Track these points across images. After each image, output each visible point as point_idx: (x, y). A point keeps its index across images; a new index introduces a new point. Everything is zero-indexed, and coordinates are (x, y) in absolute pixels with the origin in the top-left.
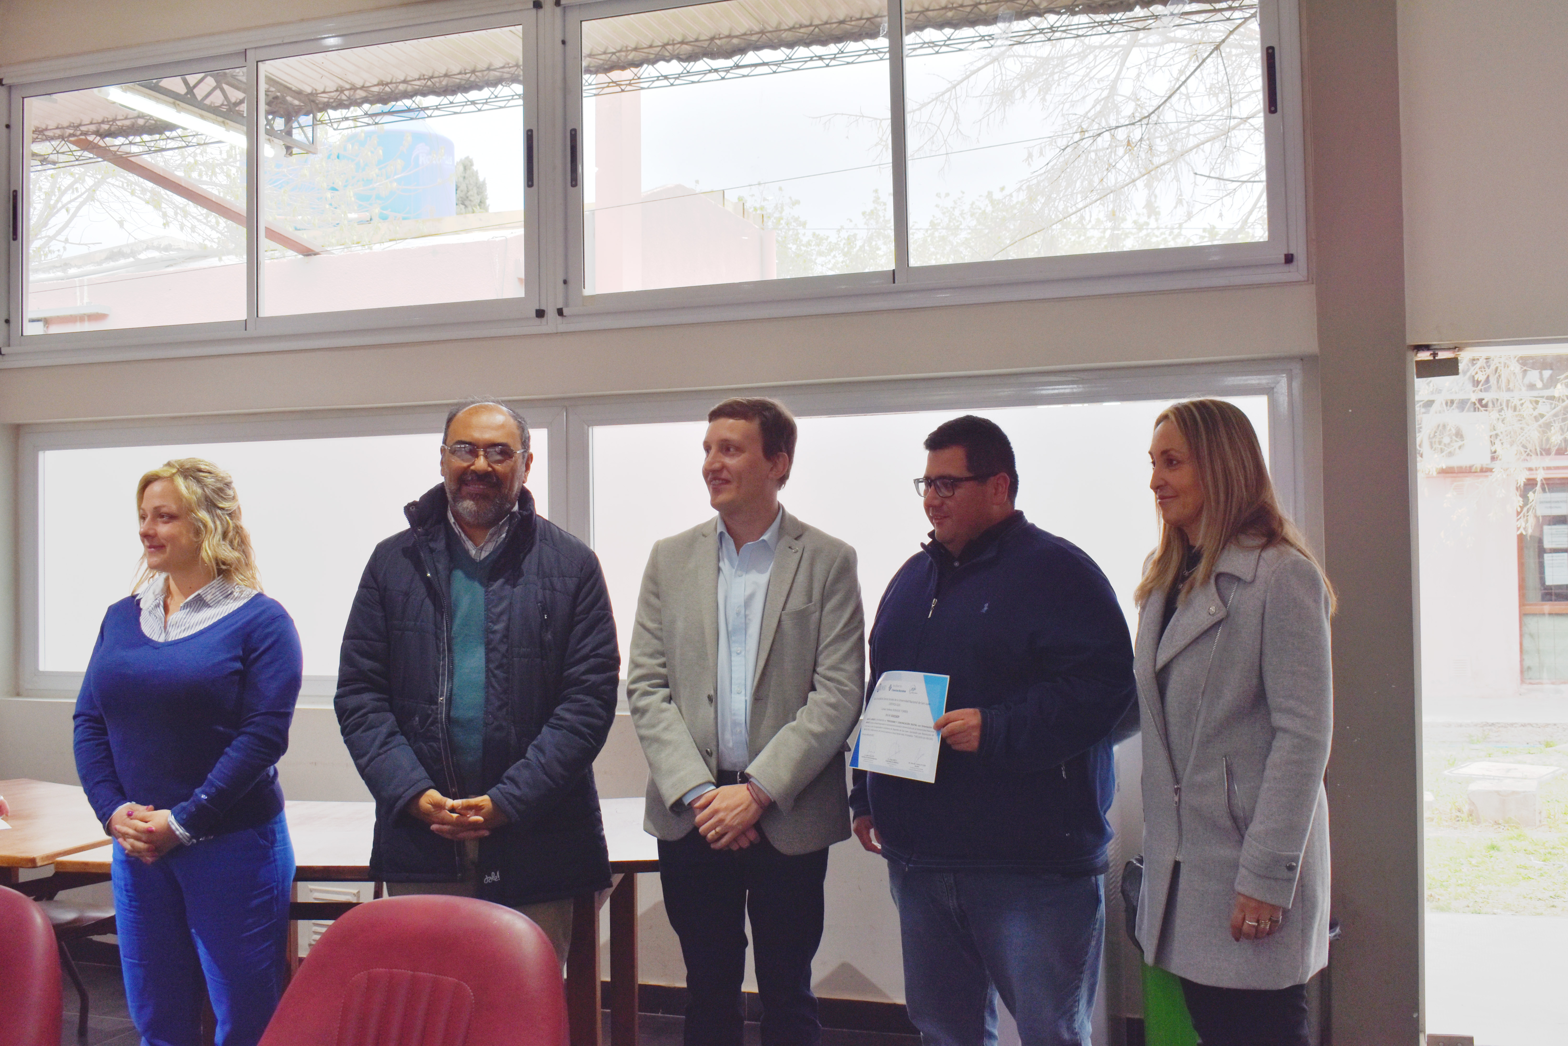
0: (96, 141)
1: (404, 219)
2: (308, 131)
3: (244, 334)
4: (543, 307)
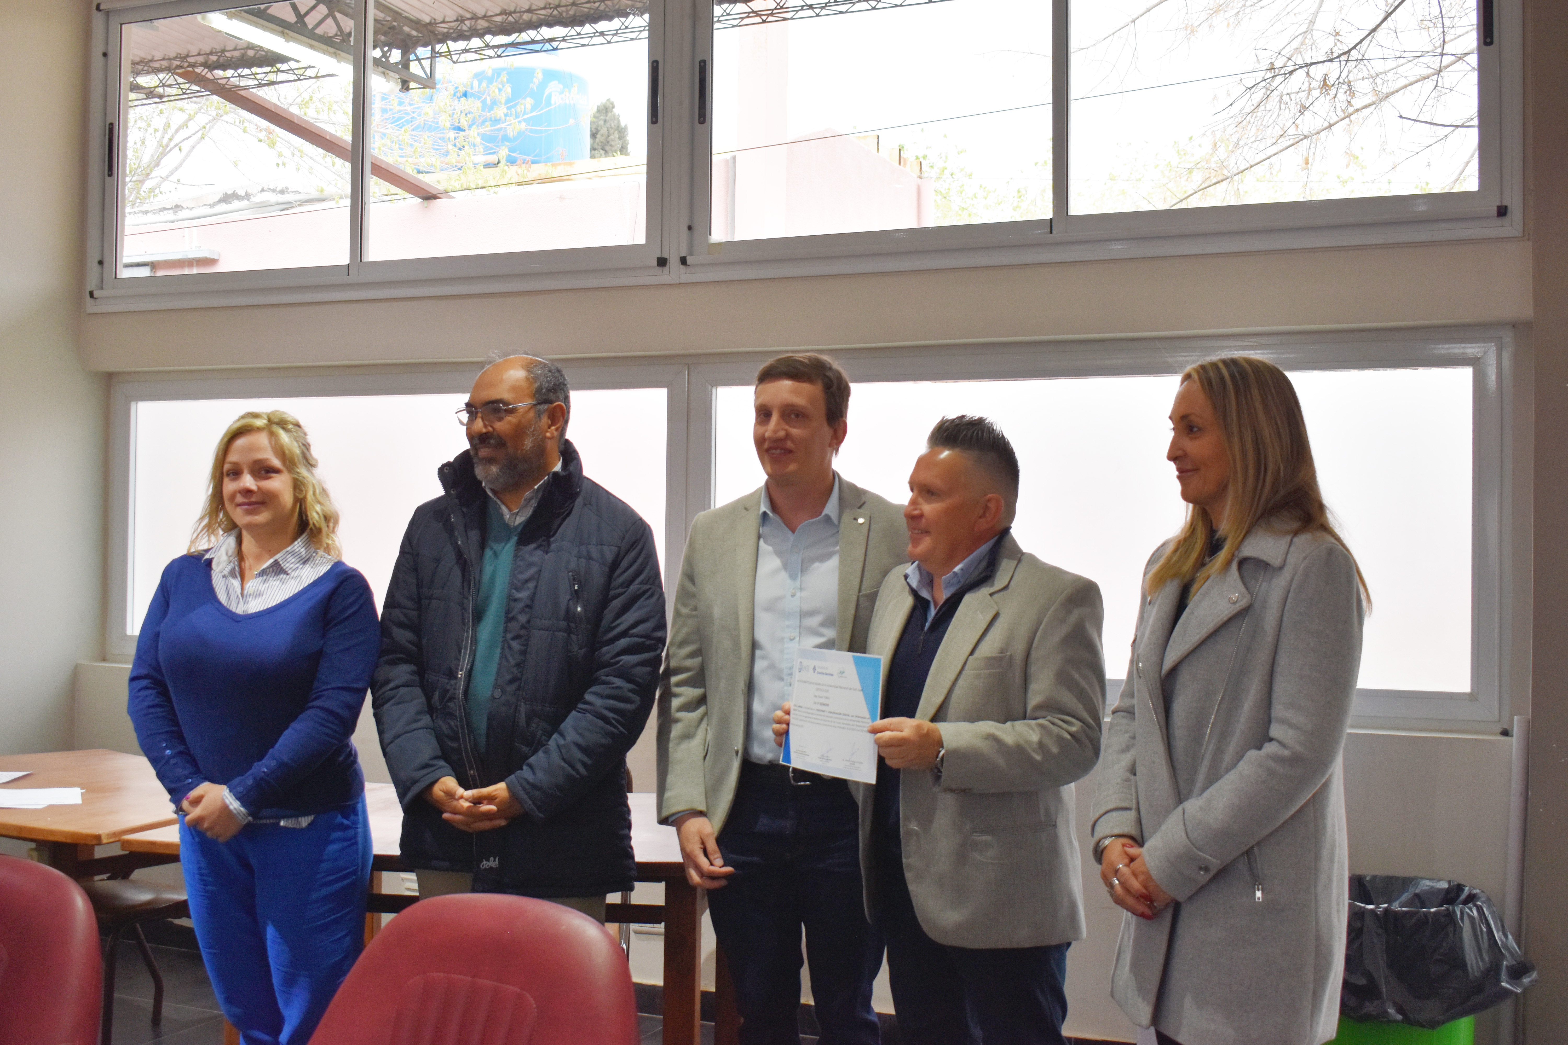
0: (203, 74)
1: (534, 162)
2: (426, 63)
3: (345, 279)
4: (665, 256)
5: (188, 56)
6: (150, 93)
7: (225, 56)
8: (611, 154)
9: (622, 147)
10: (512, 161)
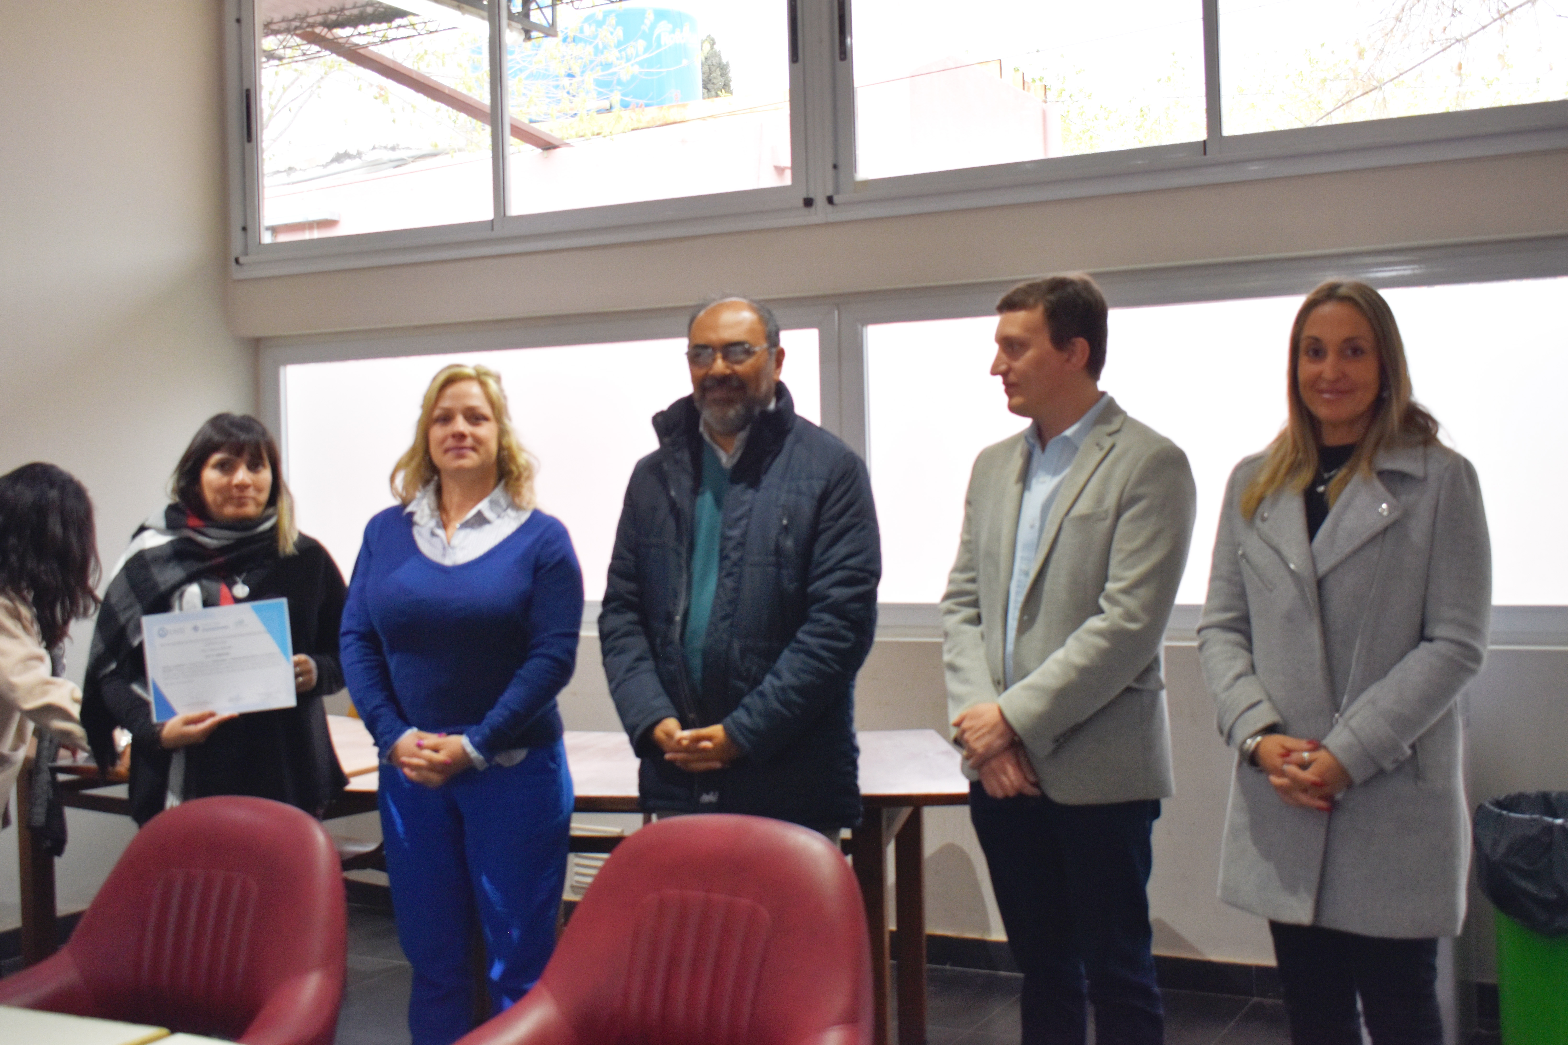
0: (323, 34)
1: (647, 106)
2: (548, 12)
3: (488, 234)
4: (811, 196)
5: (307, 16)
6: (271, 55)
7: (345, 15)
8: (713, 93)
9: (725, 85)
10: (625, 106)
